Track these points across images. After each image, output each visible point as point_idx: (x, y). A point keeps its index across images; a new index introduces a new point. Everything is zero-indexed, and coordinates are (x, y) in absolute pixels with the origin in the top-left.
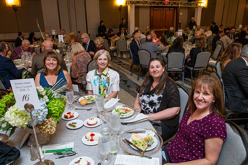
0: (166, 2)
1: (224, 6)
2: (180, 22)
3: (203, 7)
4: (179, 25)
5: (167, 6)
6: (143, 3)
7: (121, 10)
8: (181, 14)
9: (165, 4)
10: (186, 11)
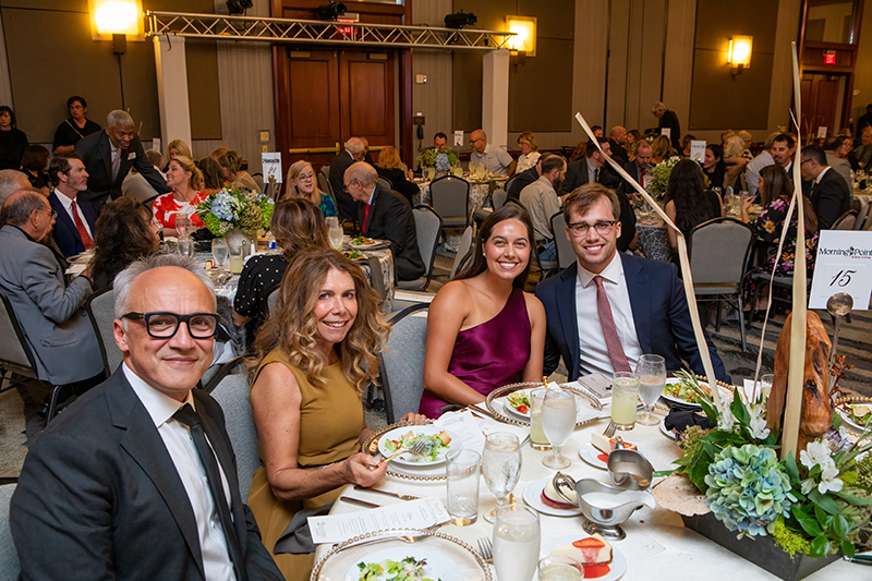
0: (343, 27)
1: (608, 52)
2: (419, 114)
3: (515, 53)
4: (415, 127)
5: (349, 42)
6: (230, 30)
7: (123, 57)
8: (421, 79)
9: (340, 36)
10: (445, 68)
